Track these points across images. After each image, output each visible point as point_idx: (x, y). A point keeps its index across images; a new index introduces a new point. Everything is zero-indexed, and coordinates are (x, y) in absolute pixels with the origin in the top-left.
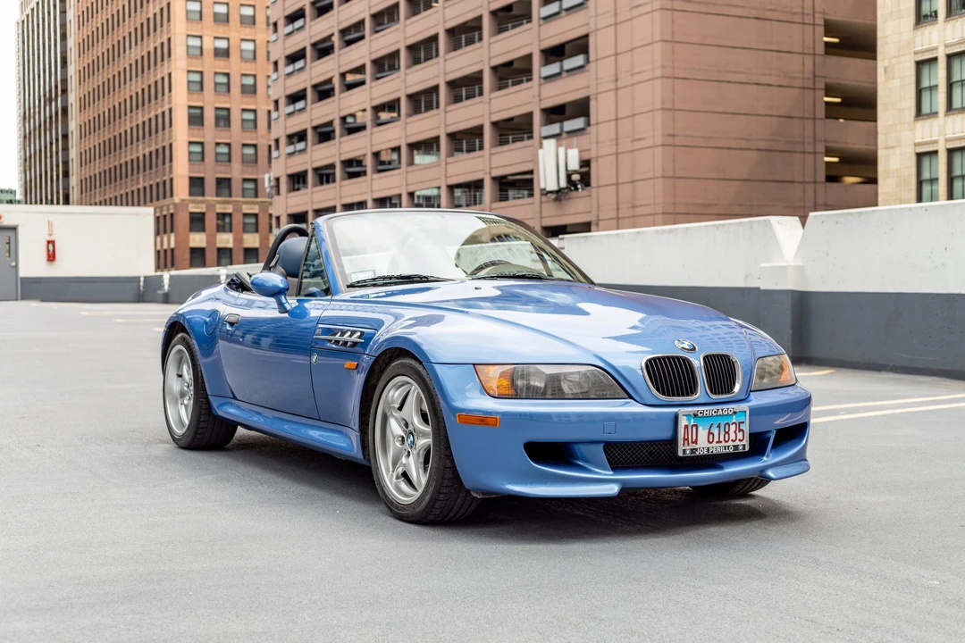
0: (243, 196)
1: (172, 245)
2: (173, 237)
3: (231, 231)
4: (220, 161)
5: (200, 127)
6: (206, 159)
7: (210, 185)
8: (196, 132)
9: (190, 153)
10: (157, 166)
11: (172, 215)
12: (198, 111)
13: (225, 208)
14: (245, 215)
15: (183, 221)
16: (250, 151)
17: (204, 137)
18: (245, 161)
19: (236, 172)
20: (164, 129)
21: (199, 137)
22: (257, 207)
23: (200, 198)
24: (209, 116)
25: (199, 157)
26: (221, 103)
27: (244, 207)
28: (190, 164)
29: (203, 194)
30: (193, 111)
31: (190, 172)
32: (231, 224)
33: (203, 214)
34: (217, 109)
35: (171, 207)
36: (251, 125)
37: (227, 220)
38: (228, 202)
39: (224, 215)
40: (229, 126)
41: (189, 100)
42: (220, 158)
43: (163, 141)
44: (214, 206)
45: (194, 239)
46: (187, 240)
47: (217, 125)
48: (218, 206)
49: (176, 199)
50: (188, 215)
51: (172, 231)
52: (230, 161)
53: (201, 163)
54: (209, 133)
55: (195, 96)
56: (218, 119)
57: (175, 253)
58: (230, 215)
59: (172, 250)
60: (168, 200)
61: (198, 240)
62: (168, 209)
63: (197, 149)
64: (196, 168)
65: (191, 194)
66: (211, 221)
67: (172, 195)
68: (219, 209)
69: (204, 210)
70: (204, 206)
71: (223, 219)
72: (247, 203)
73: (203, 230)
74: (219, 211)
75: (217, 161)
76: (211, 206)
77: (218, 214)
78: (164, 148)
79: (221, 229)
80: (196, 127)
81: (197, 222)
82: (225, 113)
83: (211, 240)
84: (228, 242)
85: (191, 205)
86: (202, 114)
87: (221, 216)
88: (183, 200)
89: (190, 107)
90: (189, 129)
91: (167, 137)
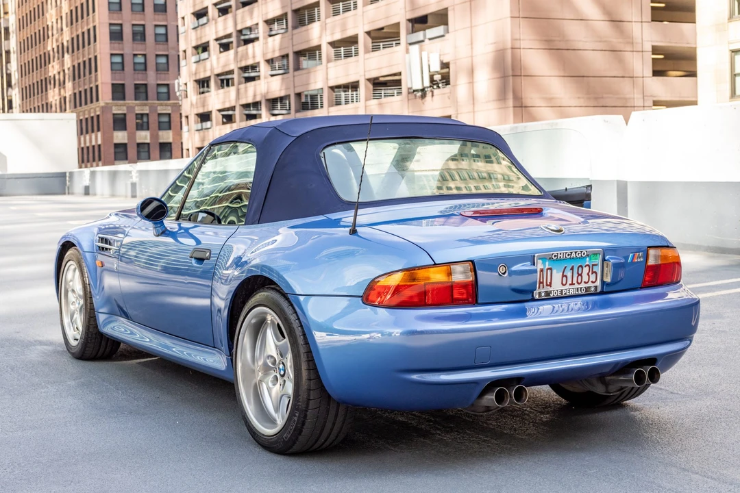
0: (158, 100)
1: (99, 142)
2: (99, 134)
3: (148, 129)
4: (138, 70)
5: (120, 42)
6: (125, 69)
7: (130, 91)
8: (116, 45)
9: (112, 63)
10: (84, 76)
11: (98, 116)
12: (118, 28)
13: (142, 110)
14: (160, 115)
15: (107, 121)
16: (163, 60)
17: (123, 49)
18: (158, 68)
19: (152, 78)
20: (89, 44)
21: (120, 50)
22: (169, 108)
23: (122, 102)
24: (127, 32)
25: (119, 67)
26: (136, 20)
27: (159, 108)
28: (112, 73)
29: (124, 99)
30: (114, 28)
31: (112, 80)
32: (148, 122)
33: (125, 114)
34: (133, 25)
35: (97, 109)
36: (163, 38)
37: (145, 119)
38: (146, 105)
39: (142, 115)
40: (145, 40)
41: (110, 19)
42: (138, 67)
43: (89, 54)
44: (134, 108)
45: (117, 136)
46: (112, 137)
47: (134, 39)
48: (136, 108)
49: (101, 103)
50: (112, 116)
51: (98, 130)
52: (146, 70)
53: (121, 72)
54: (128, 47)
55: (115, 15)
56: (134, 34)
57: (102, 149)
58: (147, 114)
59: (99, 146)
60: (95, 104)
61: (120, 137)
62: (95, 111)
63: (118, 59)
64: (117, 76)
65: (113, 99)
66: (131, 121)
67: (97, 100)
68: (138, 110)
69: (125, 112)
70: (125, 108)
71: (142, 119)
72: (161, 105)
73: (125, 129)
74: (137, 112)
75: (135, 70)
76: (130, 108)
77: (137, 114)
78: (90, 59)
79: (140, 127)
80: (117, 42)
81: (120, 122)
82: (141, 29)
83: (132, 137)
84: (146, 138)
85: (114, 108)
86: (122, 30)
87: (140, 116)
88: (107, 104)
89: (110, 24)
90: (111, 43)
91: (92, 50)
